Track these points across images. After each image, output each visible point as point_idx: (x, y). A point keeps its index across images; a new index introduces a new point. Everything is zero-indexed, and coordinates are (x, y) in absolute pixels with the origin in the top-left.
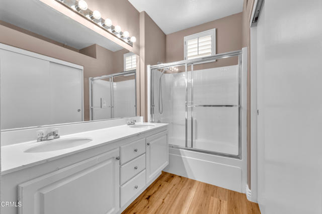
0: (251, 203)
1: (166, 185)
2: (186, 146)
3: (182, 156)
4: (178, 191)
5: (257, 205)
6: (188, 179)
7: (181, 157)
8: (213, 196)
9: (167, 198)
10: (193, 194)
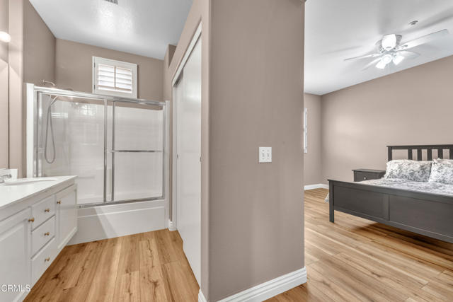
0: (172, 232)
1: (78, 256)
2: (105, 200)
3: (98, 215)
4: (99, 254)
5: (177, 231)
6: (107, 240)
7: (97, 217)
8: (141, 240)
9: (87, 264)
10: (119, 248)
